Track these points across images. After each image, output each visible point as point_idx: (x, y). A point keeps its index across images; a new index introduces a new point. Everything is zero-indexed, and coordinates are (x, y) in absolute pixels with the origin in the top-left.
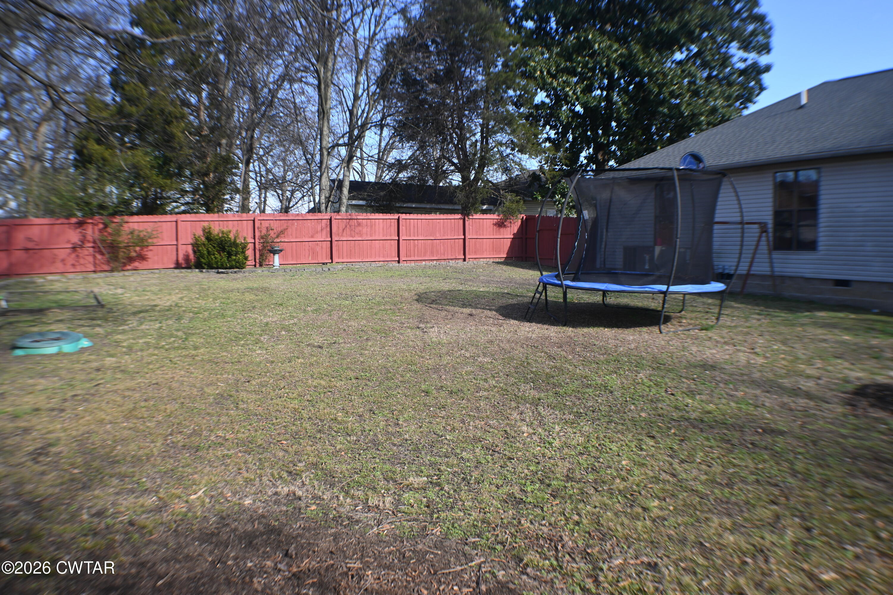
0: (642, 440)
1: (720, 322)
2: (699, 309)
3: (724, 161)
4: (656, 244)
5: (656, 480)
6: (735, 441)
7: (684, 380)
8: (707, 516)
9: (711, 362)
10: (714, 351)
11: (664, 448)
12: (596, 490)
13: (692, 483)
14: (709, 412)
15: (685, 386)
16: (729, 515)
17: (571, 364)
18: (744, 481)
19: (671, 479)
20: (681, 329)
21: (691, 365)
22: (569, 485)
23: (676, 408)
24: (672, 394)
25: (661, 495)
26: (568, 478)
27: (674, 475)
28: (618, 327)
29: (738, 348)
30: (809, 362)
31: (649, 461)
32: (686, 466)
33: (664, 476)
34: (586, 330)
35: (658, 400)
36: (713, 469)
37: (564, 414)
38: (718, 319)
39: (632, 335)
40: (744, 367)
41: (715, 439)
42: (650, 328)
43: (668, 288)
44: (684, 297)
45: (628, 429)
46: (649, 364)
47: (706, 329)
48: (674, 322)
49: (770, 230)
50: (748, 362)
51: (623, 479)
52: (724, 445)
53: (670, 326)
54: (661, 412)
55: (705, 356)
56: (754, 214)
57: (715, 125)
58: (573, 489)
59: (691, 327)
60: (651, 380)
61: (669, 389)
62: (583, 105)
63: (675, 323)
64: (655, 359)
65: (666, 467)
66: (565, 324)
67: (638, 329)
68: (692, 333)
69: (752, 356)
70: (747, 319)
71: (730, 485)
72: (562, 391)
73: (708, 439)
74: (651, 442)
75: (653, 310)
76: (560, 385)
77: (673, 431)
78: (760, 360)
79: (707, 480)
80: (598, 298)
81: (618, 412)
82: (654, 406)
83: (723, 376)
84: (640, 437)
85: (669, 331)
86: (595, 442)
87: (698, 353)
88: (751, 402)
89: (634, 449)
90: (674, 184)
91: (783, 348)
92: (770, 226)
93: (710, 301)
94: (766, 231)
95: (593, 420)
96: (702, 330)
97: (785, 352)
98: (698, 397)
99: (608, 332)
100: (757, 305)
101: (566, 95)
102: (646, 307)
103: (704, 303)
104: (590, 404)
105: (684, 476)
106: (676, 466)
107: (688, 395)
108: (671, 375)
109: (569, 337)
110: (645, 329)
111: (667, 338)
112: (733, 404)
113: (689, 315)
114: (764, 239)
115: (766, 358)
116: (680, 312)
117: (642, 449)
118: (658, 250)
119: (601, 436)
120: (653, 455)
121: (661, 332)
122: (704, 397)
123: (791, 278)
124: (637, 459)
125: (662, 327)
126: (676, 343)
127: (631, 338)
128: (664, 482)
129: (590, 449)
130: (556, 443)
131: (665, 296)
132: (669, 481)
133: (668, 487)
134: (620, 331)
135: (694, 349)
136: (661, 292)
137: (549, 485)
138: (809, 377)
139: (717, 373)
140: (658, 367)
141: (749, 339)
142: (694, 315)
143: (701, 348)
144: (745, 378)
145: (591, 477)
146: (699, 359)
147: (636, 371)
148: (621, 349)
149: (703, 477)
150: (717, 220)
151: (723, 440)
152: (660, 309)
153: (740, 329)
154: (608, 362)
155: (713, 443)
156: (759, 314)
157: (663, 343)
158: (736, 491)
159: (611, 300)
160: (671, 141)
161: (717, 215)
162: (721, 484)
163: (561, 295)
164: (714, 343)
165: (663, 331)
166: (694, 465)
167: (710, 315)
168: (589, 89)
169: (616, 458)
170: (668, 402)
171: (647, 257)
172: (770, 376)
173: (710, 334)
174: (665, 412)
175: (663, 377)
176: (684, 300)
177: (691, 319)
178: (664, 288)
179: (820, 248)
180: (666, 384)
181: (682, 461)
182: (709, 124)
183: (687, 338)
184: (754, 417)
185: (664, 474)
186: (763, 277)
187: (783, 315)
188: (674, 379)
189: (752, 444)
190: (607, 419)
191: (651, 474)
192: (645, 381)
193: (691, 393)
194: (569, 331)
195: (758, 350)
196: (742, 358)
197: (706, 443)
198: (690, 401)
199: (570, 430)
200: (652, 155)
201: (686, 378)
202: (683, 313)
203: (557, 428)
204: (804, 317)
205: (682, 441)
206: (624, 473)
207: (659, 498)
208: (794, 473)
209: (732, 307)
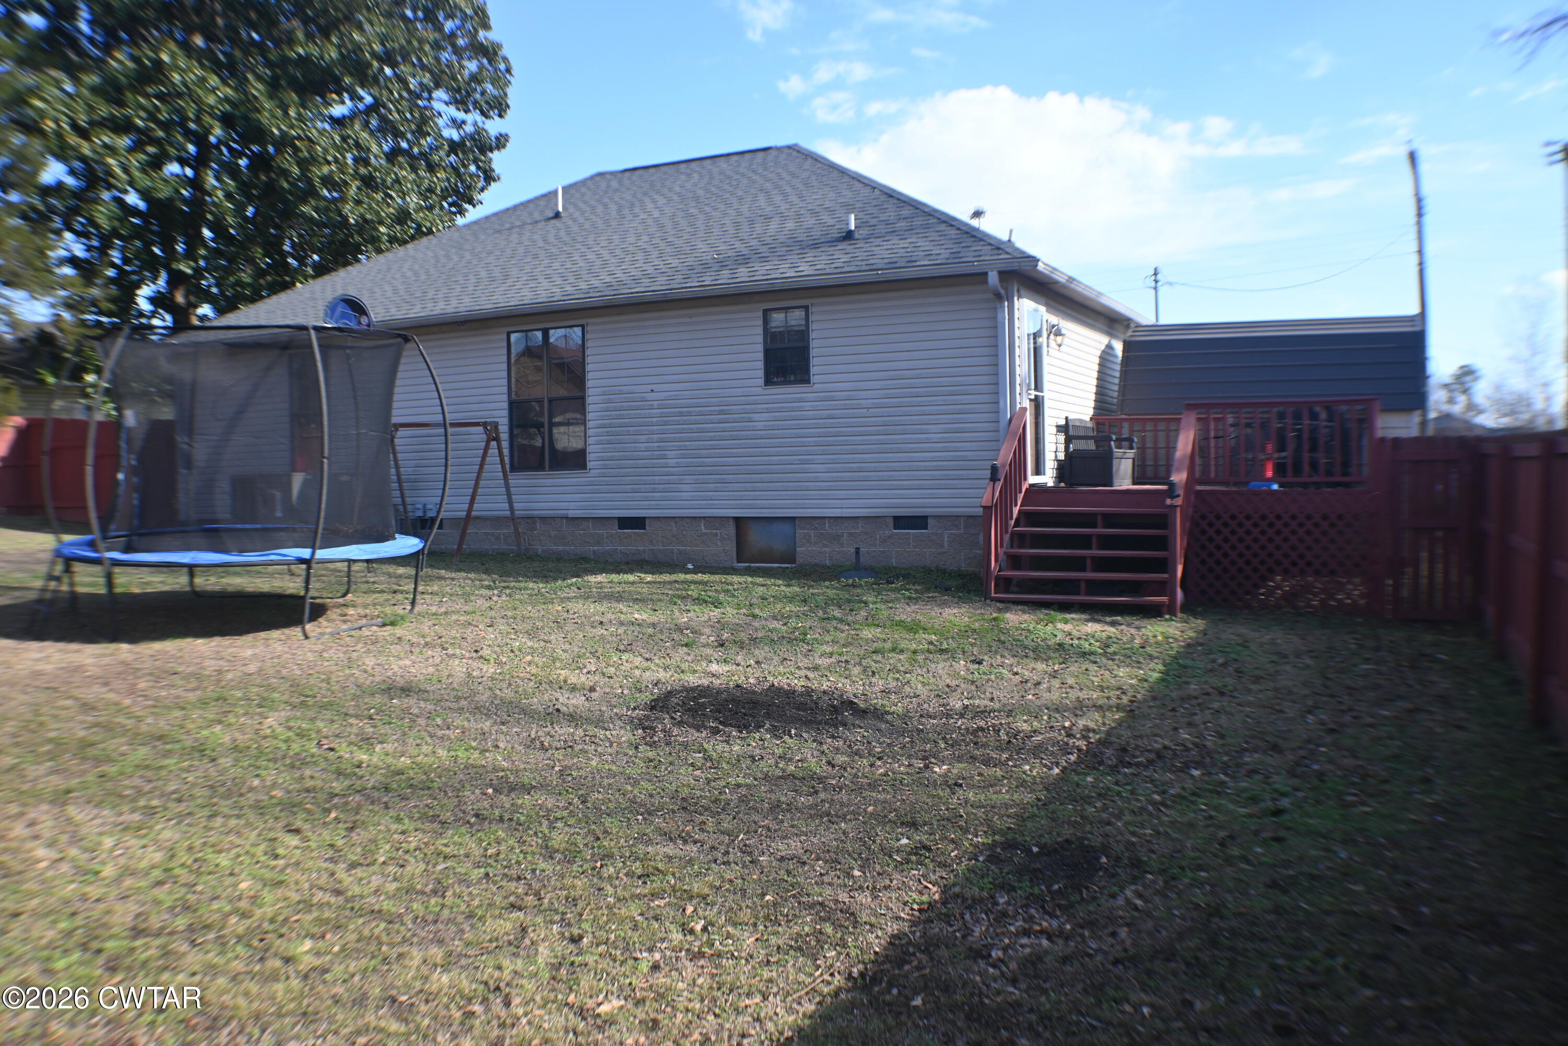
0: (275, 839)
1: (416, 609)
2: (381, 587)
3: (417, 311)
4: (294, 470)
5: (306, 905)
6: (447, 816)
7: (352, 721)
8: (401, 950)
9: (401, 682)
10: (408, 662)
11: (319, 847)
12: (193, 943)
13: (372, 900)
14: (400, 772)
15: (355, 730)
16: (441, 942)
17: (130, 715)
18: (464, 881)
19: (333, 900)
20: (344, 627)
21: (363, 691)
22: (138, 943)
23: (339, 773)
24: (332, 749)
25: (315, 930)
26: (137, 932)
27: (338, 893)
28: (223, 634)
29: (450, 651)
30: (575, 663)
31: (292, 875)
32: (359, 872)
33: (319, 896)
34: (157, 646)
35: (304, 763)
36: (409, 868)
37: (121, 814)
38: (413, 603)
39: (251, 647)
40: (460, 684)
41: (411, 818)
42: (287, 631)
43: (313, 554)
44: (349, 567)
45: (248, 824)
46: (285, 698)
47: (392, 624)
48: (332, 614)
49: (504, 436)
50: (469, 675)
51: (245, 915)
52: (428, 826)
53: (325, 623)
54: (309, 783)
55: (390, 673)
56: (474, 407)
57: (403, 243)
58: (148, 949)
59: (364, 621)
60: (290, 728)
61: (324, 741)
62: (145, 194)
63: (334, 616)
64: (295, 685)
65: (324, 880)
66: (114, 638)
67: (263, 635)
68: (366, 632)
69: (475, 664)
70: (467, 598)
71: (439, 891)
72: (112, 770)
73: (399, 820)
74: (294, 841)
75: (292, 596)
76: (109, 760)
77: (333, 815)
78: (490, 669)
79: (398, 889)
80: (178, 583)
81: (228, 795)
82: (297, 774)
83: (422, 704)
84: (272, 835)
85: (322, 634)
86: (184, 857)
87: (378, 669)
88: (474, 744)
89: (263, 859)
90: (313, 353)
91: (530, 644)
92: (504, 429)
93: (401, 570)
94: (497, 439)
95: (181, 817)
96: (384, 625)
97: (533, 651)
98: (378, 748)
99: (202, 646)
100: (487, 572)
101: (109, 173)
102: (279, 591)
103: (390, 575)
104: (172, 787)
105: (357, 890)
106: (341, 874)
107: (360, 748)
108: (328, 715)
109: (123, 663)
110: (275, 634)
111: (319, 647)
112: (442, 753)
113: (359, 601)
114: (493, 451)
115: (499, 663)
116: (344, 595)
117: (276, 857)
118: (298, 480)
119: (198, 843)
120: (297, 864)
121: (307, 637)
122: (389, 747)
123: (543, 519)
124: (268, 874)
125: (308, 627)
126: (335, 654)
127: (249, 652)
128: (321, 906)
129: (177, 871)
130: (108, 871)
131: (309, 568)
132: (328, 904)
133: (326, 915)
134: (226, 641)
135: (370, 662)
136: (301, 561)
137: (99, 951)
138: (574, 689)
139: (412, 701)
140: (303, 703)
141: (470, 633)
142: (370, 599)
143: (382, 659)
144: (464, 703)
145: (181, 922)
146: (378, 679)
147: (260, 714)
148: (230, 676)
149: (392, 887)
150: (395, 420)
151: (424, 817)
152: (302, 593)
153: (454, 617)
154: (204, 703)
155: (407, 824)
156: (489, 588)
157: (310, 656)
158: (449, 900)
159: (206, 583)
160: (321, 270)
161: (394, 412)
162: (423, 893)
163: (102, 580)
164: (408, 648)
165: (311, 634)
166: (375, 868)
167: (400, 597)
168: (156, 163)
169: (229, 881)
170: (323, 765)
171: (278, 495)
172: (508, 694)
173: (398, 631)
174: (319, 783)
175: (313, 720)
176: (349, 571)
177: (366, 606)
178: (305, 553)
179: (590, 465)
180: (319, 731)
181: (353, 866)
182: (393, 240)
183: (358, 641)
184: (481, 771)
185: (320, 894)
186: (496, 521)
187: (531, 585)
188: (333, 721)
189: (477, 816)
190: (206, 812)
191: (295, 897)
192: (279, 730)
193: (366, 741)
194: (124, 649)
195: (486, 652)
196: (458, 668)
197: (394, 827)
198: (365, 757)
199: (133, 842)
200: (283, 298)
201: (357, 716)
202: (350, 596)
203: (108, 842)
204: (568, 586)
205: (352, 829)
206: (244, 904)
207: (313, 937)
208: (549, 853)
209: (441, 578)
